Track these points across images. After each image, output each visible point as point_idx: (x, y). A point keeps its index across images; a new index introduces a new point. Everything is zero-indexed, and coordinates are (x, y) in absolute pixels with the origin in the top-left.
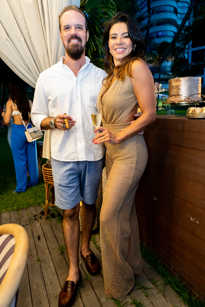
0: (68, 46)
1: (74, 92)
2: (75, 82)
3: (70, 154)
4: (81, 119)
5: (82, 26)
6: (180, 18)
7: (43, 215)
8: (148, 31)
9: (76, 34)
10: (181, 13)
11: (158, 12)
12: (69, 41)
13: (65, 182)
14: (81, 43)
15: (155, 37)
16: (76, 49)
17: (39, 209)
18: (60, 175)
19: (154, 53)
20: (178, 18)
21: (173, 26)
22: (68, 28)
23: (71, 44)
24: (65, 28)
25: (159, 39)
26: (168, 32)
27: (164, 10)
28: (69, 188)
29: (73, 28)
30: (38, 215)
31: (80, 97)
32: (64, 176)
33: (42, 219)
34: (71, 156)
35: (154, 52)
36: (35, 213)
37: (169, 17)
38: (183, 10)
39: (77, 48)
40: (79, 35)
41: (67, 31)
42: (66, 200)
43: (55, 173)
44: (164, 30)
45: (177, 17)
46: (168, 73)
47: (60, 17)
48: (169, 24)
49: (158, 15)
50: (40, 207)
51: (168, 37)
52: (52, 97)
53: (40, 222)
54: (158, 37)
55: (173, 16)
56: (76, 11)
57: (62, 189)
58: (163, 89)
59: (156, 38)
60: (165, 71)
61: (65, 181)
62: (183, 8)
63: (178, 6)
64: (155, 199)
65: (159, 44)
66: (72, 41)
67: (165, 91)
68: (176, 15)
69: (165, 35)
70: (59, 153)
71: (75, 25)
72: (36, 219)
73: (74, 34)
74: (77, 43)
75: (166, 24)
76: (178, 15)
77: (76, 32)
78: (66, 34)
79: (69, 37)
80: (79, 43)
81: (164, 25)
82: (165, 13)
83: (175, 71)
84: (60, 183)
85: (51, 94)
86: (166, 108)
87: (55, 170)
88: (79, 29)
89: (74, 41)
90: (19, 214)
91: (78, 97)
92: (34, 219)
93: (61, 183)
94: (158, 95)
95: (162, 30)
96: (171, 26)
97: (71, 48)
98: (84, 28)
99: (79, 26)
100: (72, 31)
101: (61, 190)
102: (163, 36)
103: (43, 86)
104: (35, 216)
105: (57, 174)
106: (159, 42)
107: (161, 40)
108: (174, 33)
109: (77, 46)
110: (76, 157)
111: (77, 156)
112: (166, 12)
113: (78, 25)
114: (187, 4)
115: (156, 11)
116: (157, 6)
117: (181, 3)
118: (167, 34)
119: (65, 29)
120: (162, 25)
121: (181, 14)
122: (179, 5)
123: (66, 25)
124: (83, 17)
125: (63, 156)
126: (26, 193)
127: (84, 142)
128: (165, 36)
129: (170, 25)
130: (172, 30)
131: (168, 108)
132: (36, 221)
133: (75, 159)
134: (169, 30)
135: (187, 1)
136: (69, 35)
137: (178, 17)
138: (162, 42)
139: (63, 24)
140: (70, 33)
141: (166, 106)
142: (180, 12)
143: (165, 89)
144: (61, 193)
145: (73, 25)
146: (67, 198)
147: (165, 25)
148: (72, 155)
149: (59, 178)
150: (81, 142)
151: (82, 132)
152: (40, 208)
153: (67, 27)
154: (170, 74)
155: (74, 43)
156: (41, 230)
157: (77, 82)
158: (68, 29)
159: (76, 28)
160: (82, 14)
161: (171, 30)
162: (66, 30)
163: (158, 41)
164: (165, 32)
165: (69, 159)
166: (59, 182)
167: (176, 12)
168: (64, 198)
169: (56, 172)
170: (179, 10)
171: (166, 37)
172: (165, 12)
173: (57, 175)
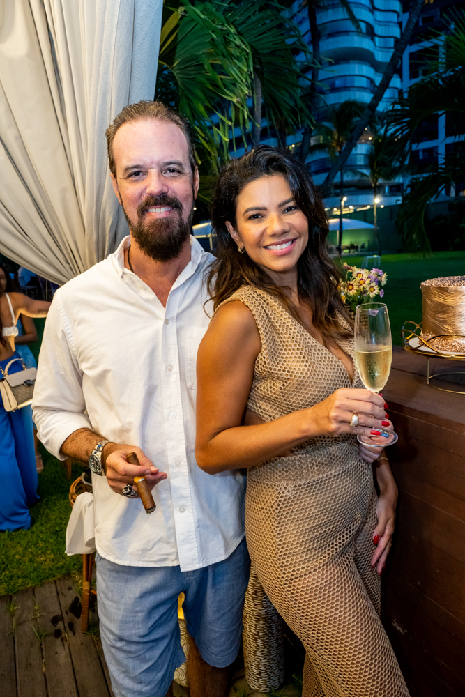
0: (140, 224)
1: (159, 352)
2: (161, 323)
3: (151, 544)
4: (184, 437)
5: (180, 164)
6: (381, 48)
7: (78, 616)
8: (315, 76)
9: (165, 189)
10: (384, 35)
11: (331, 35)
12: (143, 211)
13: (137, 631)
14: (180, 215)
15: (327, 90)
16: (165, 234)
17: (66, 591)
18: (122, 607)
19: (327, 128)
20: (376, 46)
21: (365, 64)
22: (137, 174)
23: (148, 220)
24: (127, 174)
25: (337, 94)
26: (356, 77)
27: (344, 30)
28: (150, 645)
29: (154, 172)
30: (64, 615)
31: (176, 369)
32: (137, 612)
33: (74, 634)
34: (154, 549)
35: (325, 124)
36: (55, 610)
37: (356, 45)
38: (387, 28)
39: (168, 231)
40: (174, 192)
41: (136, 181)
42: (141, 683)
43: (108, 599)
44: (347, 73)
45: (375, 43)
46: (360, 170)
47: (110, 137)
48: (357, 61)
49: (331, 40)
50: (69, 583)
51: (356, 89)
52: (91, 368)
53: (68, 645)
54: (334, 89)
55: (366, 44)
56: (162, 119)
57: (127, 648)
58: (351, 207)
59: (328, 92)
60: (352, 166)
61: (139, 629)
62: (386, 24)
63: (375, 20)
64: (398, 628)
65: (337, 107)
66: (153, 210)
67: (355, 212)
68: (373, 39)
69: (348, 85)
70: (116, 541)
71: (158, 164)
72: (58, 634)
73: (159, 192)
74: (166, 218)
75: (351, 61)
76: (377, 39)
77: (163, 185)
78: (132, 189)
79: (144, 198)
80: (175, 215)
81: (346, 63)
82: (347, 37)
83: (377, 167)
84: (121, 634)
85: (89, 358)
86: (359, 249)
87: (107, 587)
88: (172, 174)
89: (159, 213)
90: (12, 616)
91: (170, 369)
92: (51, 634)
93: (125, 634)
94: (341, 222)
95: (342, 74)
96: (360, 65)
97: (151, 231)
98: (187, 170)
99: (172, 166)
100: (153, 184)
101: (124, 651)
102: (346, 88)
103: (63, 331)
104: (55, 620)
105: (112, 601)
106: (337, 102)
107: (343, 97)
108: (369, 81)
109: (166, 224)
110: (169, 554)
111: (173, 550)
112: (350, 33)
113: (170, 163)
114: (395, 15)
115: (327, 32)
116: (330, 19)
117: (382, 13)
118: (353, 82)
119: (130, 176)
120: (342, 63)
121: (382, 39)
122: (378, 18)
123: (130, 164)
124: (183, 134)
125: (130, 550)
126: (33, 533)
127: (194, 507)
128: (349, 87)
129: (359, 63)
130: (365, 74)
131: (363, 250)
132: (59, 641)
133: (166, 558)
134: (357, 73)
135: (395, 9)
136: (141, 195)
137: (377, 44)
138: (343, 101)
139: (123, 163)
140: (146, 189)
141: (359, 246)
142: (379, 34)
143: (354, 206)
144: (125, 662)
145: (154, 165)
146: (143, 678)
147: (348, 63)
148: (156, 547)
149: (120, 617)
150: (182, 509)
151: (187, 478)
152: (70, 589)
153: (136, 170)
154: (364, 171)
155: (158, 216)
156: (72, 680)
157: (166, 322)
158: (138, 177)
159: (161, 172)
160: (178, 124)
161: (361, 74)
162: (133, 178)
163: (334, 99)
164: (348, 78)
165: (146, 559)
166: (120, 629)
167: (371, 33)
168: (134, 679)
169: (110, 595)
170: (379, 30)
171: (352, 89)
172: (348, 35)
173: (114, 605)
